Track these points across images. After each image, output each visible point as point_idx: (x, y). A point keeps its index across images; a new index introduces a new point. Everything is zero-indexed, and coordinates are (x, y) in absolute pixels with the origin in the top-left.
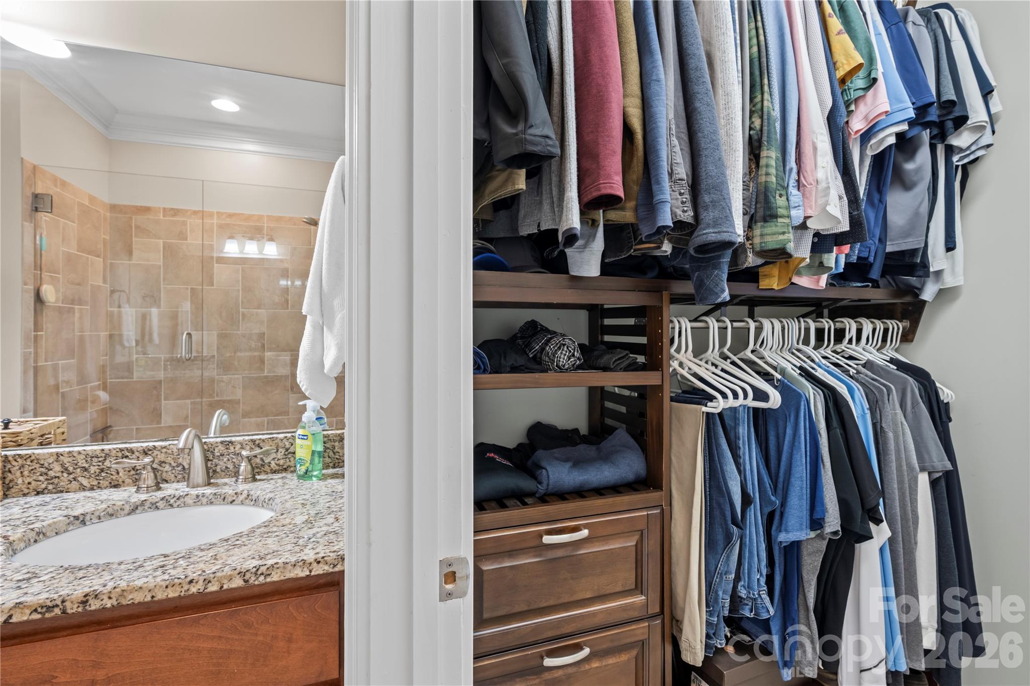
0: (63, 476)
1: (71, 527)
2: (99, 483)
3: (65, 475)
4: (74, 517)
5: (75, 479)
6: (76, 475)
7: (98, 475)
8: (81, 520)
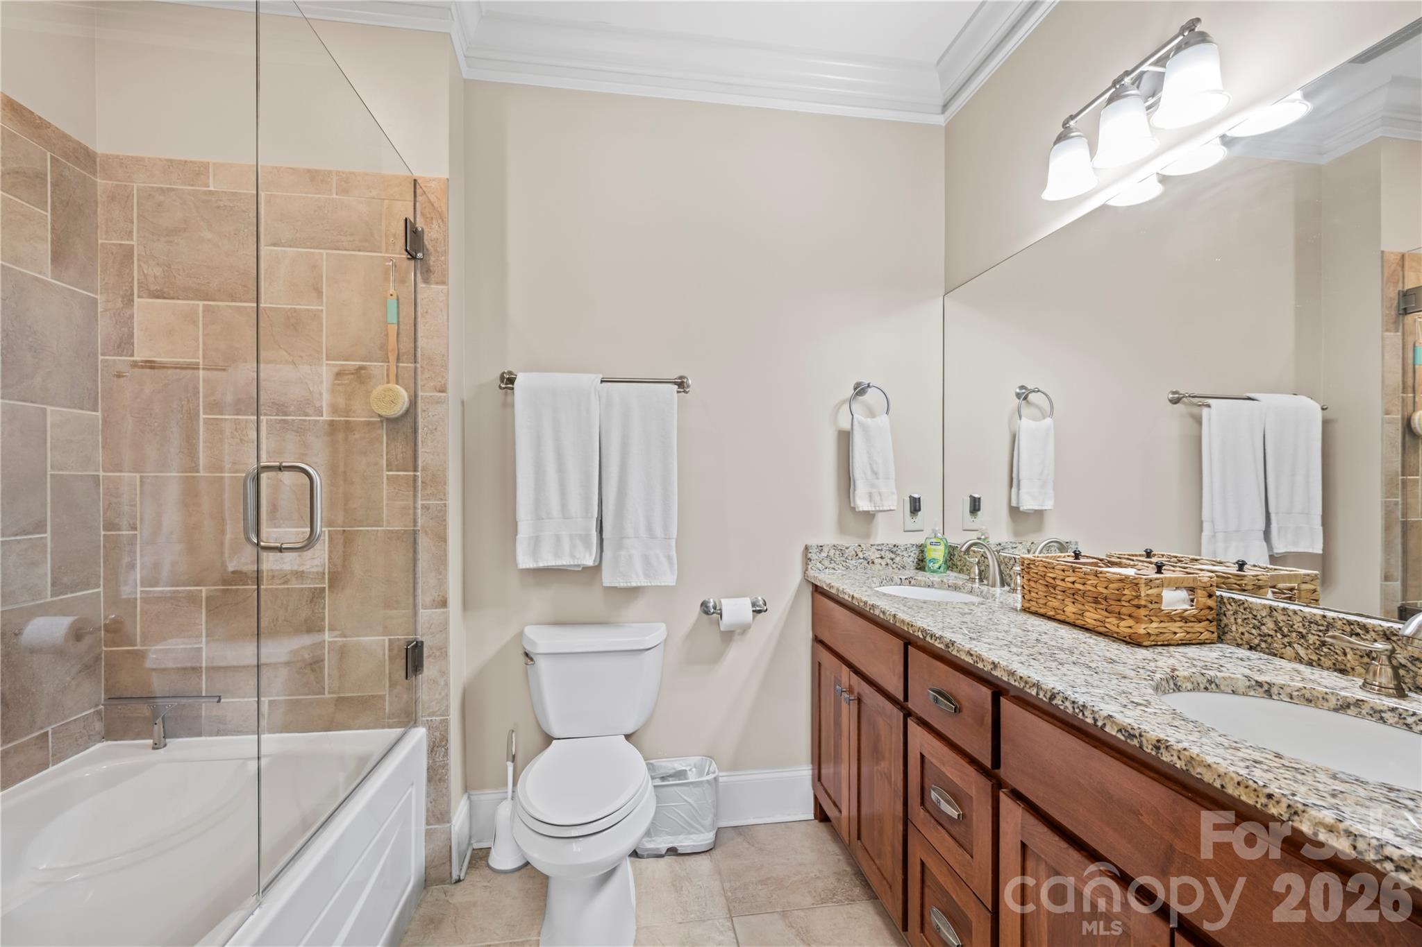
0: (1276, 636)
1: (1252, 693)
2: (1319, 659)
3: (1279, 636)
4: (1257, 682)
5: (1290, 644)
6: (1292, 640)
7: (1318, 649)
8: (1267, 690)
